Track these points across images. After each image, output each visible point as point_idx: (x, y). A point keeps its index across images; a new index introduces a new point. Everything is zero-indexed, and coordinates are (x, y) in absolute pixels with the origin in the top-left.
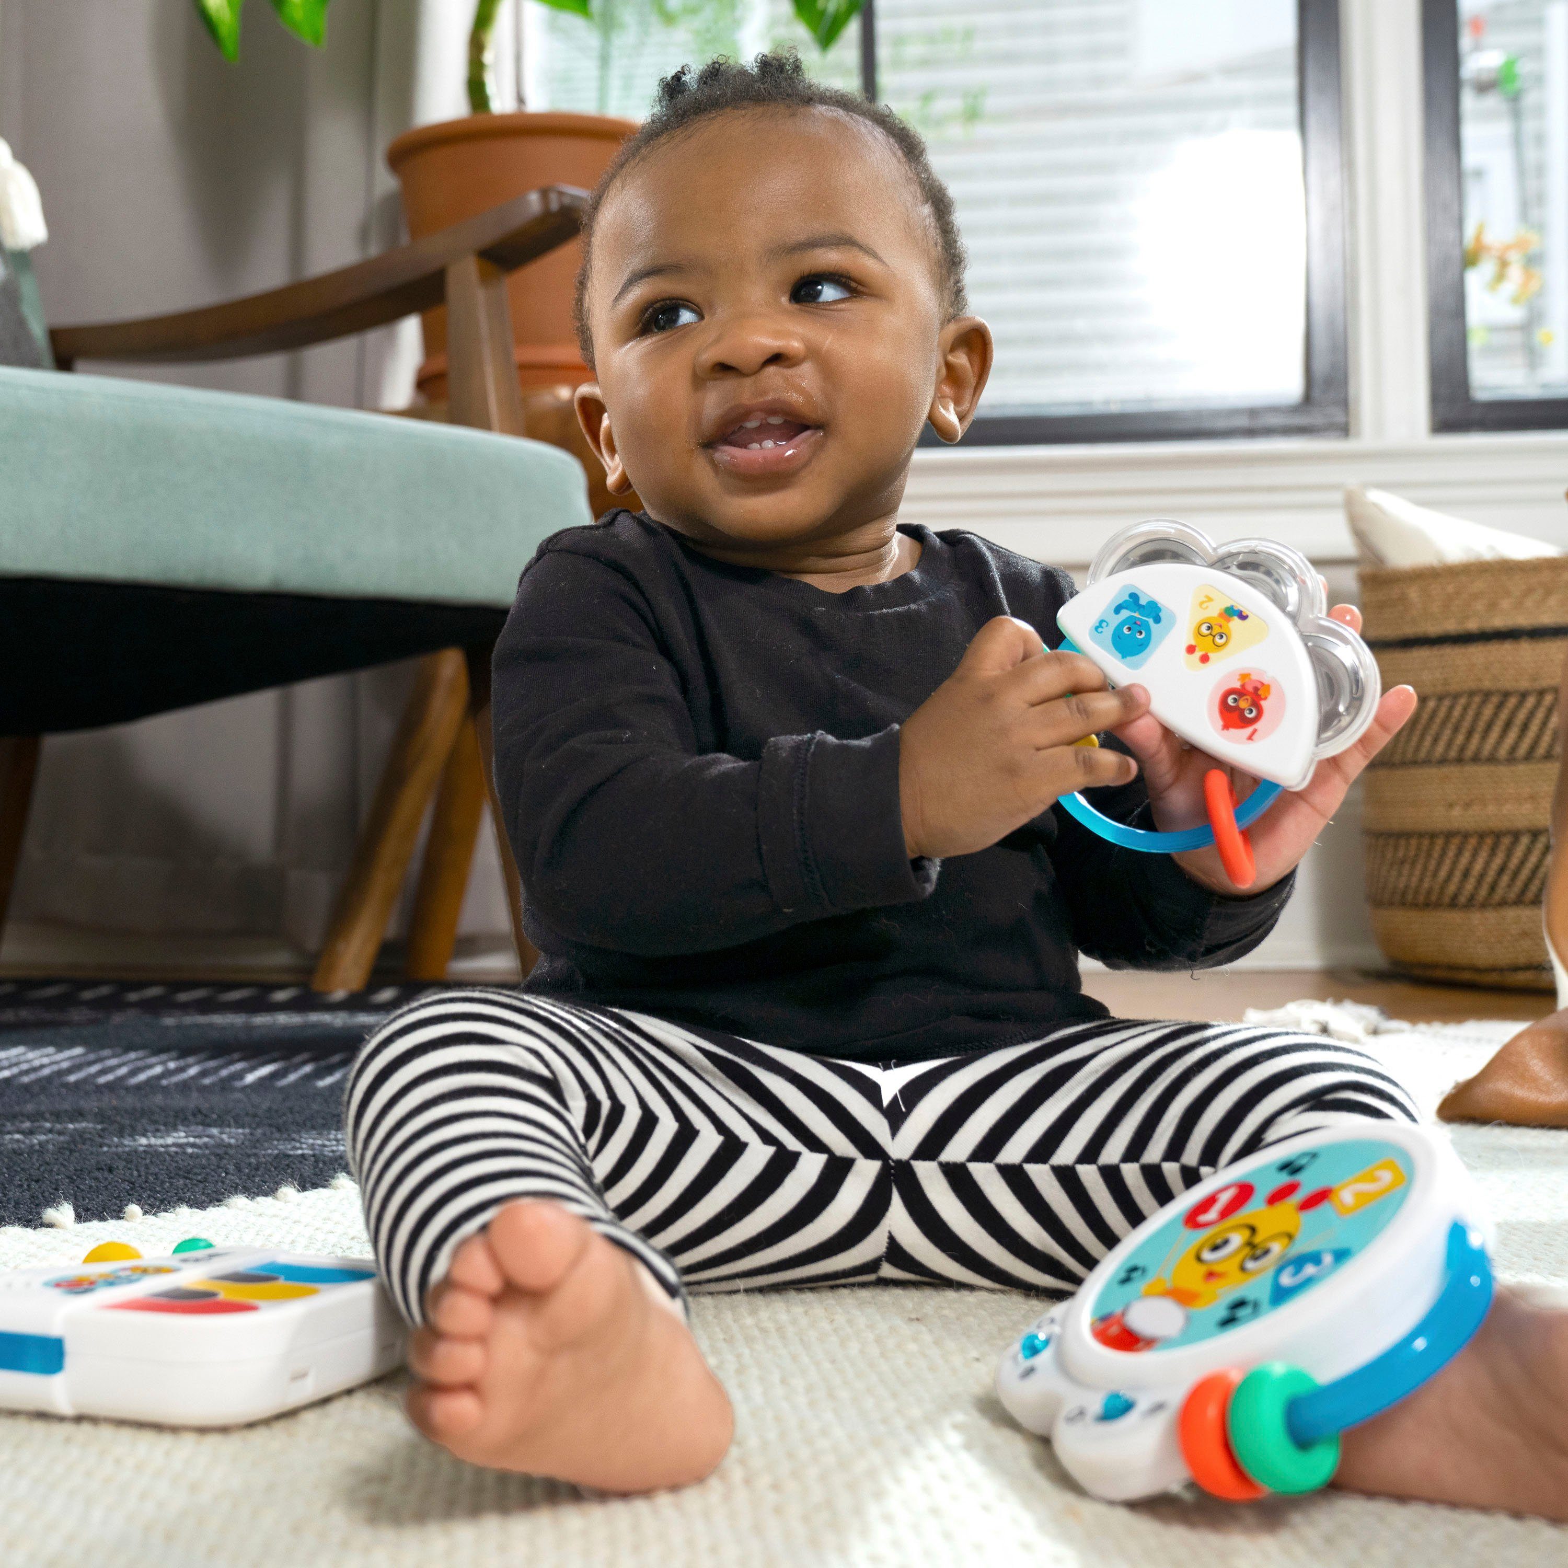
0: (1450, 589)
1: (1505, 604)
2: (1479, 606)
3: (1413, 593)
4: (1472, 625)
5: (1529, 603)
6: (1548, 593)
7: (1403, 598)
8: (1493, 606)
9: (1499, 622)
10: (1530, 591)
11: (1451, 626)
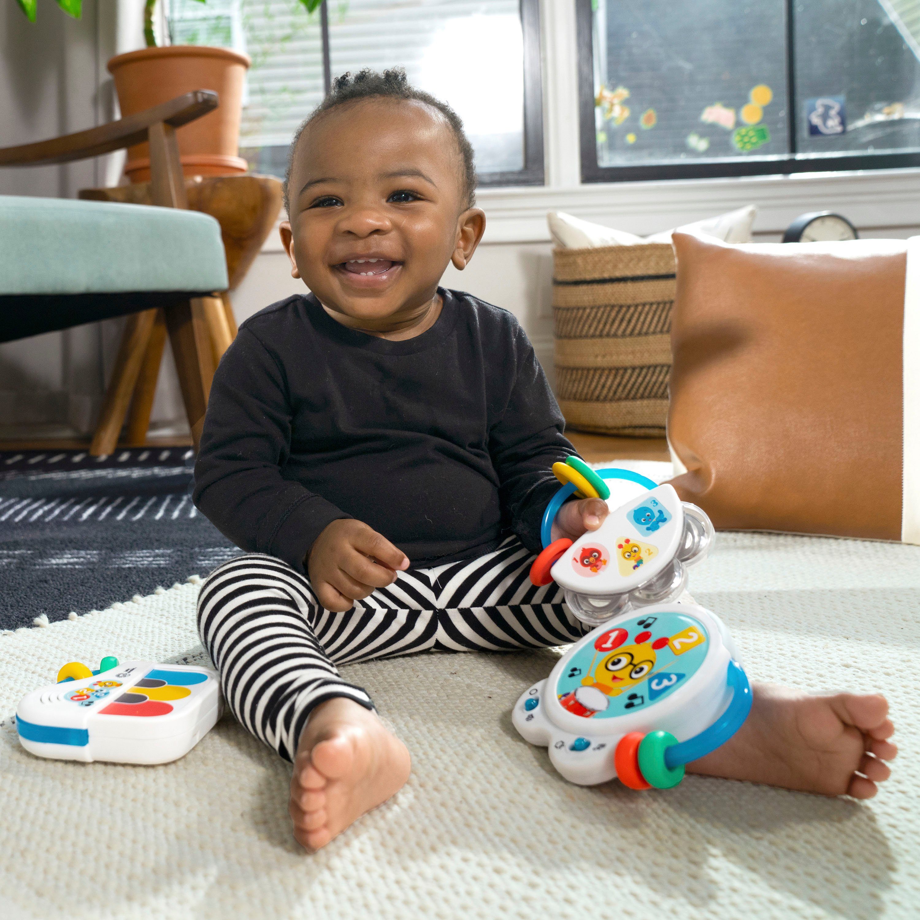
0: (596, 259)
1: (621, 266)
2: (609, 267)
3: (580, 261)
4: (606, 275)
5: (631, 265)
6: (639, 260)
7: (575, 263)
8: (615, 267)
9: (618, 274)
10: (631, 260)
11: (596, 276)
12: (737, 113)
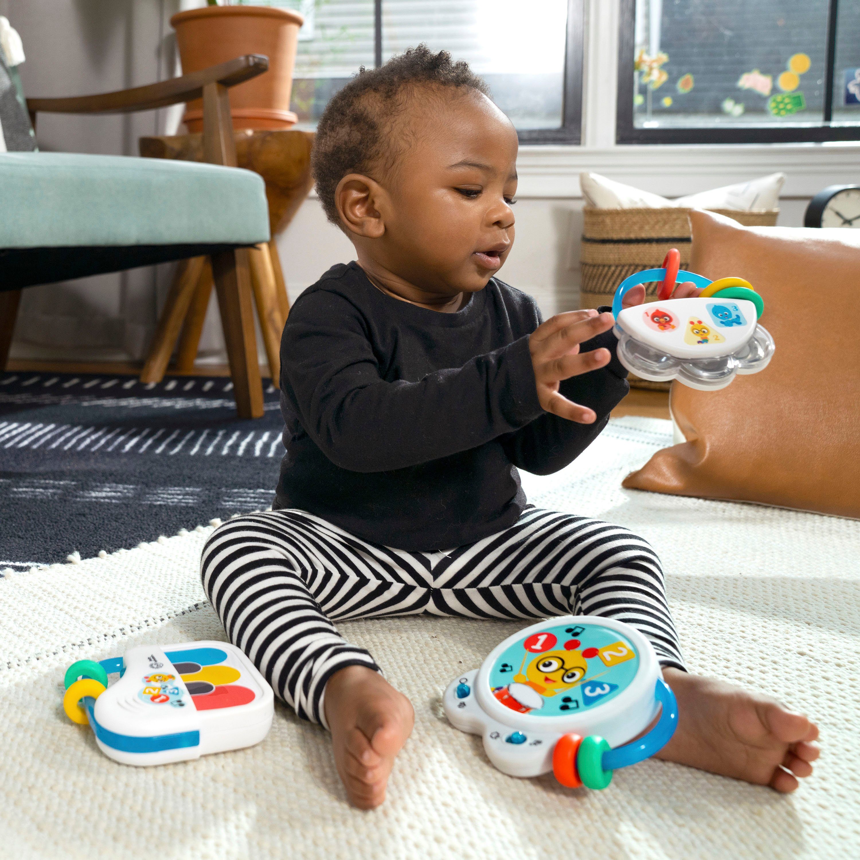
0: (624, 219)
1: (647, 227)
2: (636, 228)
3: (608, 221)
4: (632, 236)
5: (657, 227)
6: (665, 223)
7: (603, 222)
8: (641, 228)
9: (644, 235)
10: (657, 222)
11: (623, 236)
12: (775, 79)
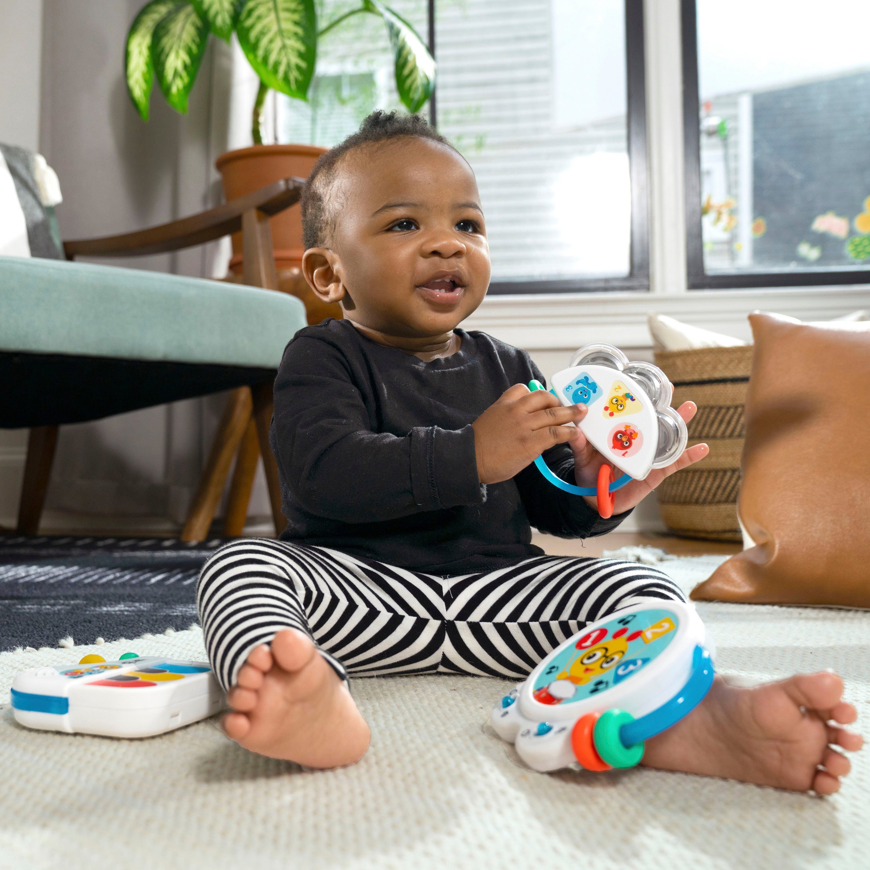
0: (695, 360)
1: (720, 367)
2: (709, 368)
3: (679, 362)
4: (705, 376)
5: (731, 367)
6: (740, 362)
7: (674, 364)
8: (715, 368)
9: (717, 375)
10: (731, 361)
11: (696, 377)
12: (851, 220)
